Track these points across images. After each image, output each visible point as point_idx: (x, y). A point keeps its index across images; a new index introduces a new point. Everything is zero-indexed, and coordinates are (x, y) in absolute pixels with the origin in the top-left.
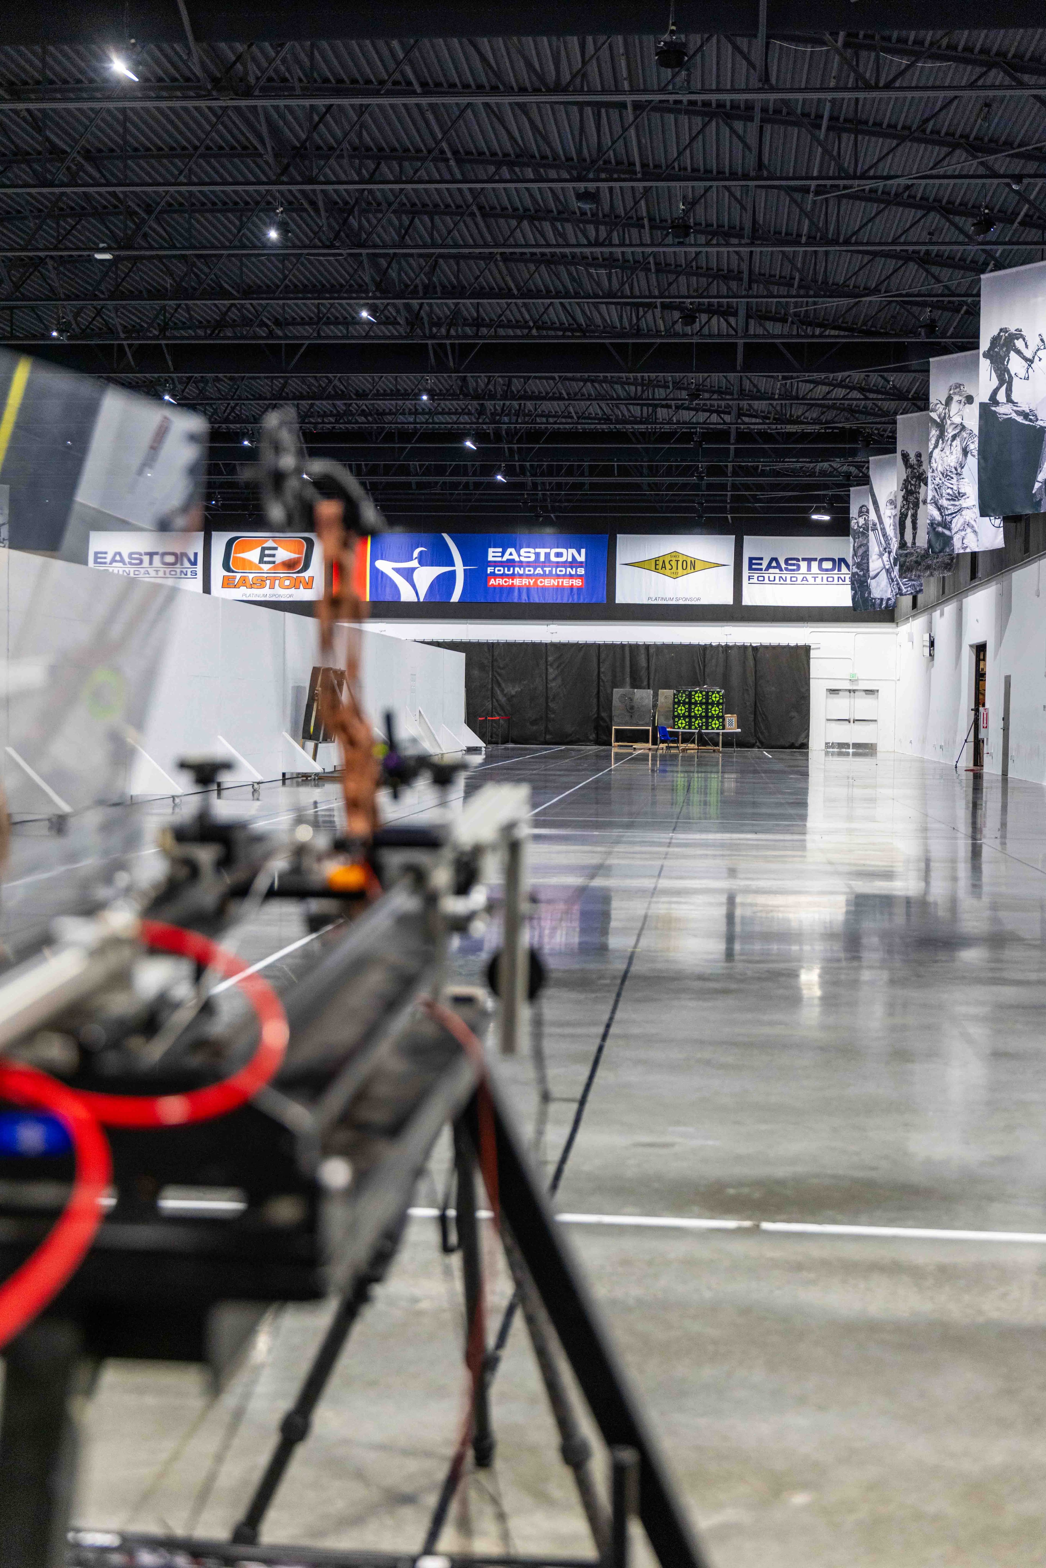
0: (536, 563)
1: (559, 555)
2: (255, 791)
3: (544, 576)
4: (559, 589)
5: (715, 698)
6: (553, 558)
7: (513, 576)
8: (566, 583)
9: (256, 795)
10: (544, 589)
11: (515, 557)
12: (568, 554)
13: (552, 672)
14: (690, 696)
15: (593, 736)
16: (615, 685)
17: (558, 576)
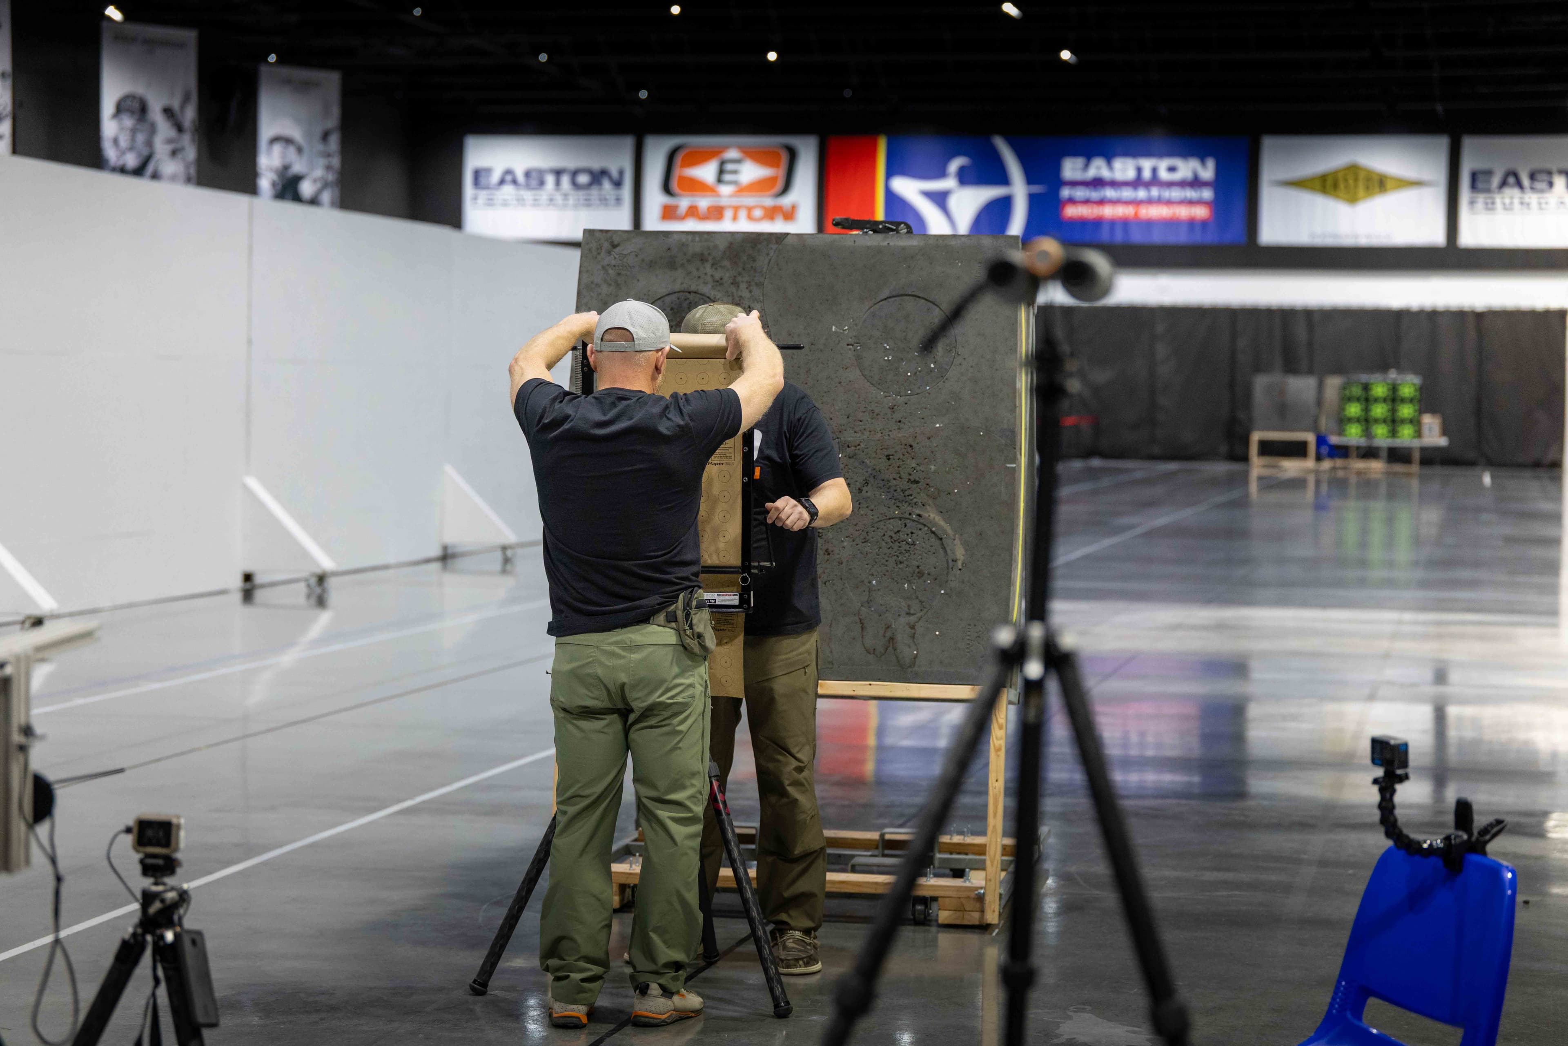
0: (1137, 183)
1: (1172, 169)
2: (507, 561)
3: (1150, 201)
4: (1171, 223)
5: (1407, 391)
6: (1164, 175)
7: (1102, 202)
8: (1183, 212)
9: (509, 567)
10: (1149, 224)
11: (1105, 173)
12: (1186, 168)
13: (1161, 350)
14: (1366, 387)
15: (1224, 449)
16: (1258, 368)
17: (1169, 202)
